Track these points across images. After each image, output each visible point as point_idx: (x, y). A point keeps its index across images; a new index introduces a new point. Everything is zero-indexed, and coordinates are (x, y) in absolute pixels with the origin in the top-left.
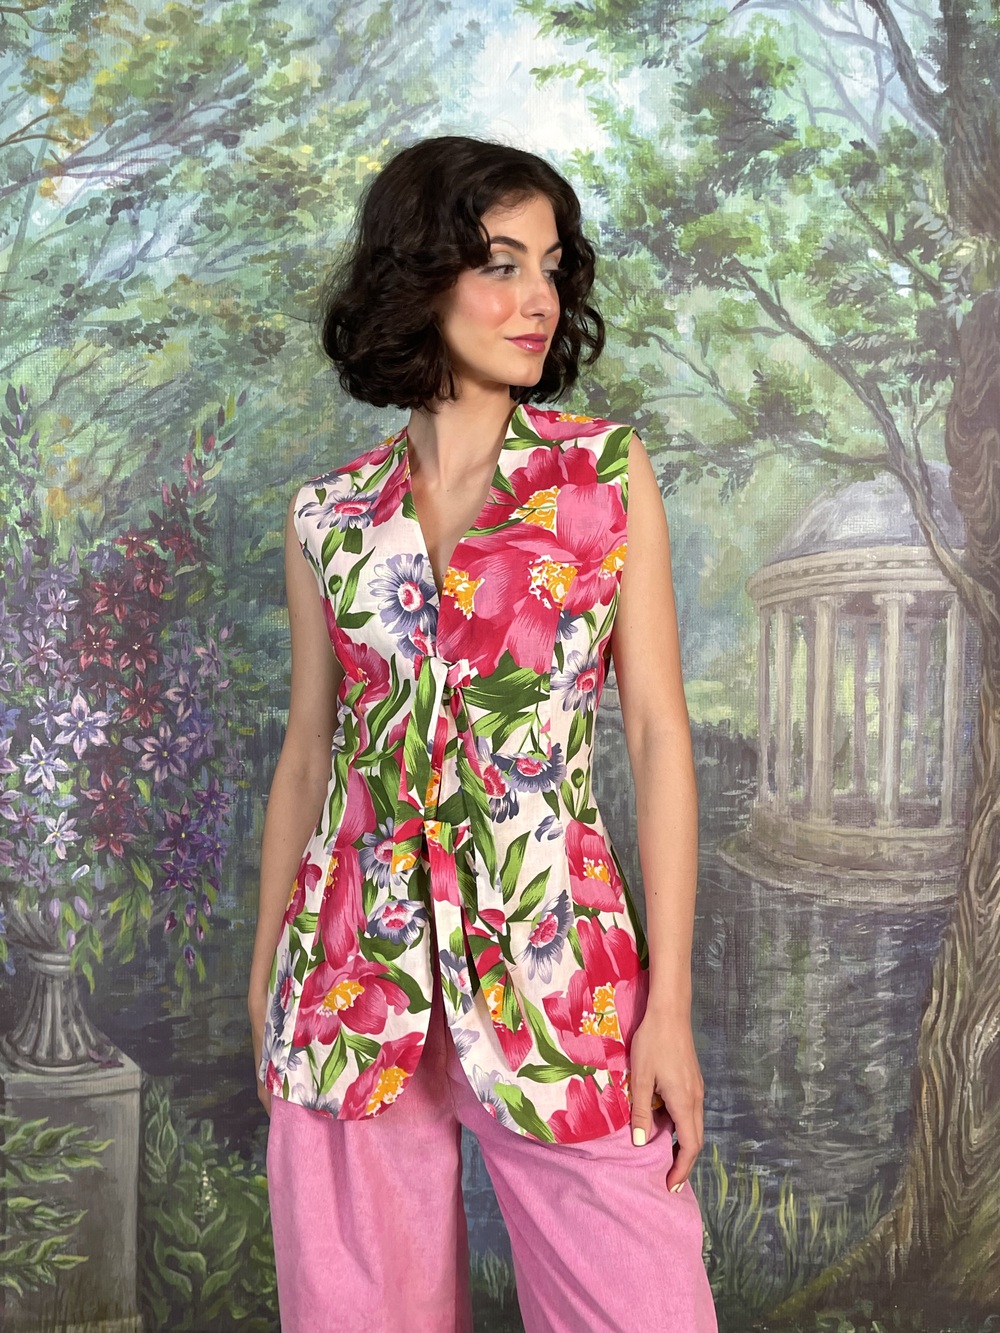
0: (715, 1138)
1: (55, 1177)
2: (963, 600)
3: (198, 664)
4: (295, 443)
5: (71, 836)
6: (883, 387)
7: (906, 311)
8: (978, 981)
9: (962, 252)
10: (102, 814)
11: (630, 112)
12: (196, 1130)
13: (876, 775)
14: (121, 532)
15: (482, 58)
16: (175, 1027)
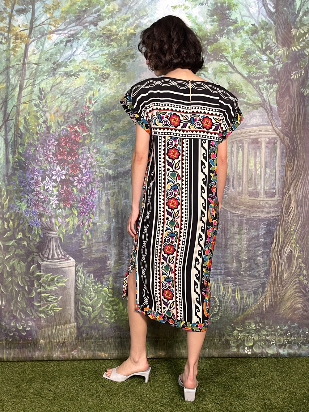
0: (219, 277)
1: (54, 288)
2: (281, 140)
3: (88, 158)
4: (112, 102)
5: (57, 202)
6: (260, 86)
7: (266, 67)
8: (286, 236)
9: (280, 52)
10: (64, 196)
11: (196, 17)
12: (89, 276)
13: (259, 184)
14: (68, 125)
15: (159, 3)
16: (83, 250)
